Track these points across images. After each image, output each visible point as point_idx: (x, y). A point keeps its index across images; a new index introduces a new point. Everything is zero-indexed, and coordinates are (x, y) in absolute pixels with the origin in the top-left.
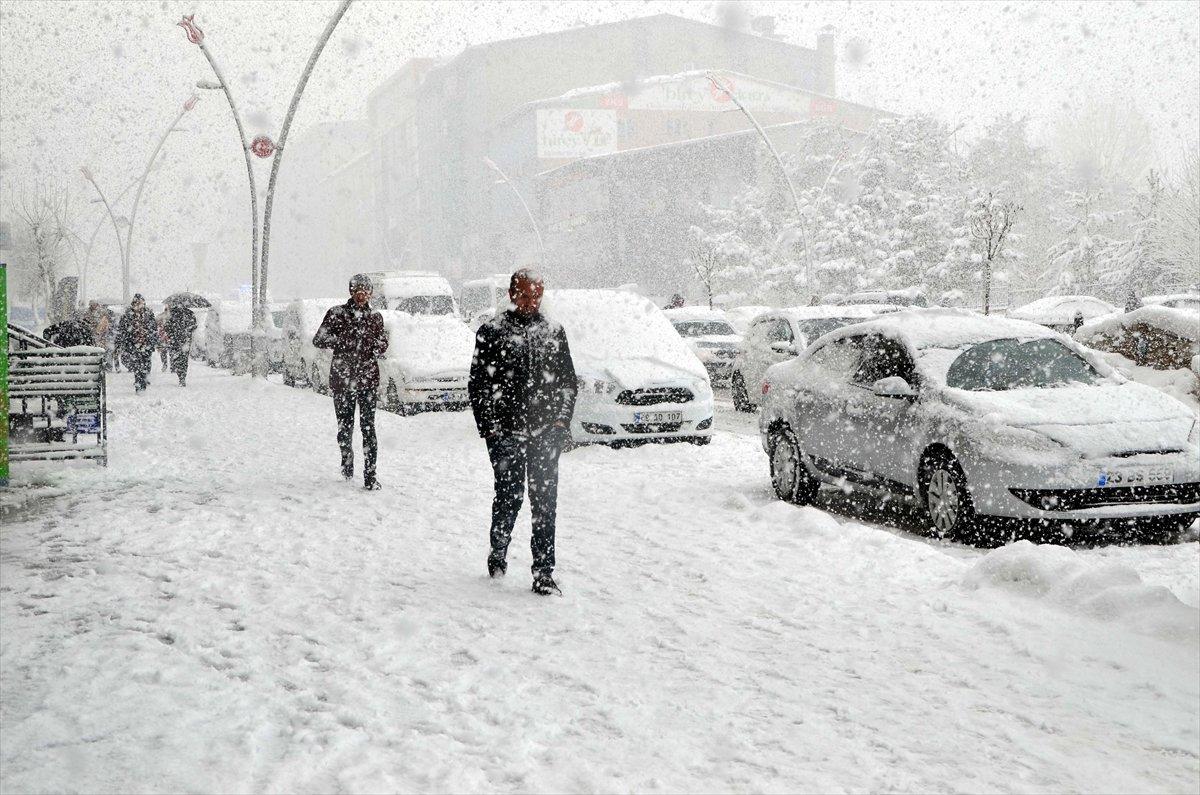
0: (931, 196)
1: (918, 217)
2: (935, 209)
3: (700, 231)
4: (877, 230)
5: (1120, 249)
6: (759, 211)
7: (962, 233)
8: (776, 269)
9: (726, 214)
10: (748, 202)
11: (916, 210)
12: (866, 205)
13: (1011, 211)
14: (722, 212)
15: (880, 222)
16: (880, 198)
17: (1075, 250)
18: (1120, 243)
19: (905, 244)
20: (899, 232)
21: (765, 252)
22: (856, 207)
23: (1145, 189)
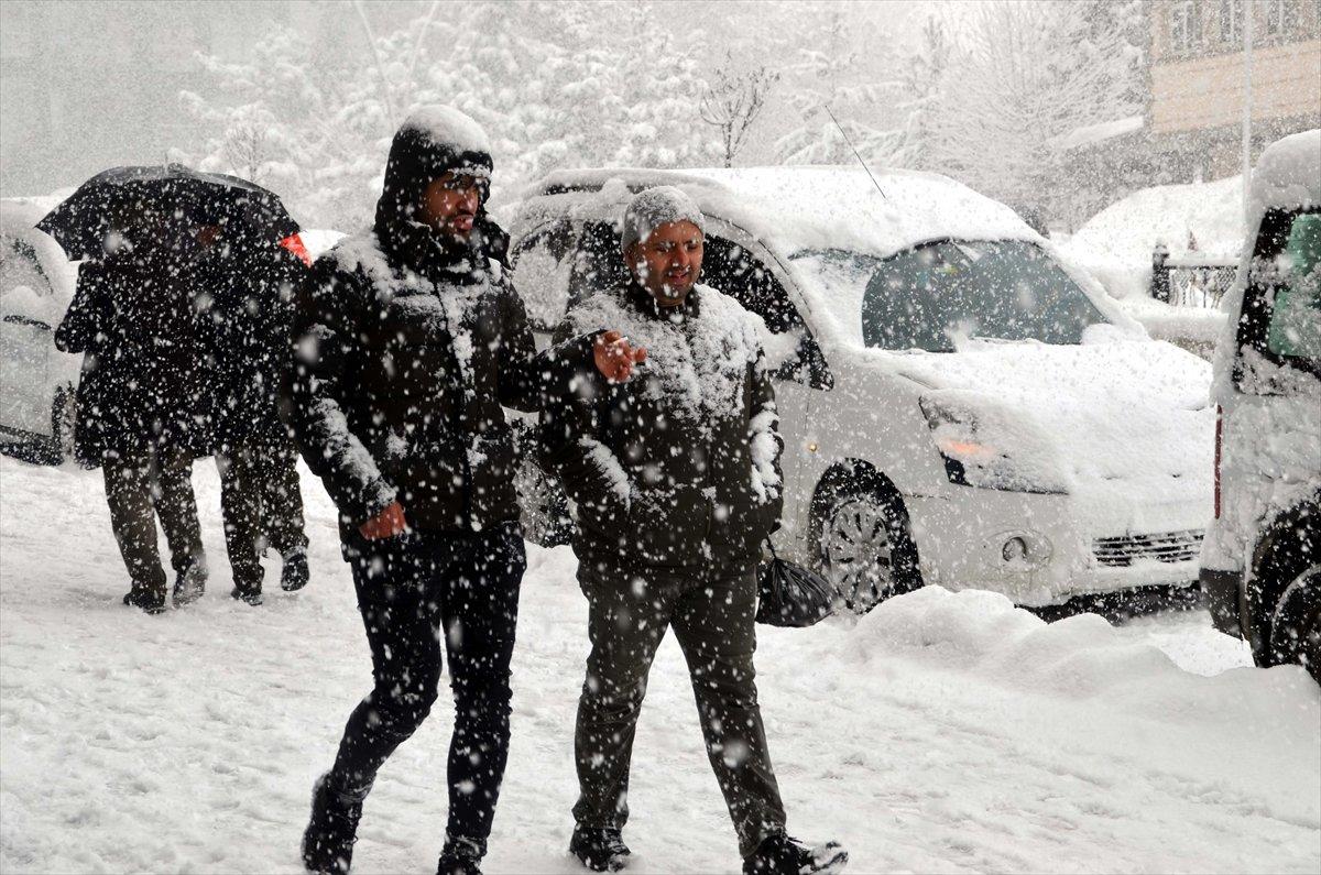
0: (593, 52)
1: (571, 85)
2: (597, 74)
3: (196, 99)
4: (503, 108)
5: (885, 144)
6: (299, 70)
7: (643, 113)
8: (335, 168)
9: (239, 72)
10: (280, 53)
11: (570, 73)
12: (484, 66)
13: (762, 81)
14: (233, 68)
15: (506, 94)
16: (505, 52)
17: (817, 144)
18: (884, 134)
19: (553, 131)
20: (540, 112)
21: (312, 138)
22: (468, 66)
23: (921, 48)
